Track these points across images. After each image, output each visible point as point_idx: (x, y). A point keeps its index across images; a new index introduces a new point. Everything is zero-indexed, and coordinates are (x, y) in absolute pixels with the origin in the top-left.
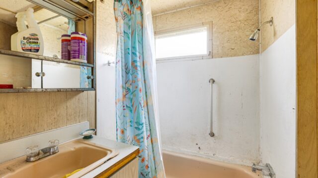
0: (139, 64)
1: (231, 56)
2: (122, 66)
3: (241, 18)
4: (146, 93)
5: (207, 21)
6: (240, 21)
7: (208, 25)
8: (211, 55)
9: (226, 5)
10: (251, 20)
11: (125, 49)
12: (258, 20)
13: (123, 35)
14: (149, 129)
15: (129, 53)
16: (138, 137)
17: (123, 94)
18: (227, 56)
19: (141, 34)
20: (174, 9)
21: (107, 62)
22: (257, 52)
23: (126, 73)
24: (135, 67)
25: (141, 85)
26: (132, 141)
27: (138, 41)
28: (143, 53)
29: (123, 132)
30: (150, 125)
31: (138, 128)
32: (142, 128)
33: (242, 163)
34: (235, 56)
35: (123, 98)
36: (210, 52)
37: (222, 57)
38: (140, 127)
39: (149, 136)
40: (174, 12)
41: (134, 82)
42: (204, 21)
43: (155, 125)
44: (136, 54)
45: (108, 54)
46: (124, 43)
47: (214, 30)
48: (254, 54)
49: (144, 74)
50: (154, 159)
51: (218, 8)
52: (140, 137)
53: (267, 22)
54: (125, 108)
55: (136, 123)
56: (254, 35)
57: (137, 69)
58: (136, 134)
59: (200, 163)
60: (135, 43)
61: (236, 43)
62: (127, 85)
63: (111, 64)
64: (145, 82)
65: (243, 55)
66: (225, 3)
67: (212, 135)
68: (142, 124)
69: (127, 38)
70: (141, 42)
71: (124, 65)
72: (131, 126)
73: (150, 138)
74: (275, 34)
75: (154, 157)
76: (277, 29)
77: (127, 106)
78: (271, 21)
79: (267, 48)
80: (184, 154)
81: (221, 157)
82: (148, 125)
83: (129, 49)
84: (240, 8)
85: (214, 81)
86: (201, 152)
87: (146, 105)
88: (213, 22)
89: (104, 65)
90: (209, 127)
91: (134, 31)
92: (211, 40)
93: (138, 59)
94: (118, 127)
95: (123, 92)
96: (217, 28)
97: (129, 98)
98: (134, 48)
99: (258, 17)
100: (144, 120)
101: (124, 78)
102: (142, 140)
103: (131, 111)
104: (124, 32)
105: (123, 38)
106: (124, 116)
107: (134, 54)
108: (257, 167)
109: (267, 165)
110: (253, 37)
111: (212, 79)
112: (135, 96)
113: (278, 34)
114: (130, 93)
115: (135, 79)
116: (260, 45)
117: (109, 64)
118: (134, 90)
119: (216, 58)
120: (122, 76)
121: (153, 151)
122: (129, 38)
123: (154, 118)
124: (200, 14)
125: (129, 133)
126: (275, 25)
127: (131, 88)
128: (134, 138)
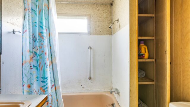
0: (45, 35)
1: (100, 35)
2: (29, 35)
3: (104, 16)
4: (51, 55)
5: (87, 14)
6: (103, 17)
7: (88, 16)
8: (90, 33)
9: (97, 7)
10: (108, 18)
11: (32, 23)
12: (111, 18)
13: (31, 11)
14: (53, 81)
15: (36, 26)
16: (44, 88)
17: (30, 57)
18: (98, 34)
19: (47, 14)
20: (68, 2)
21: (12, 31)
22: (111, 34)
23: (34, 41)
24: (42, 37)
25: (47, 50)
26: (38, 92)
27: (45, 18)
28: (49, 27)
29: (29, 86)
30: (54, 77)
31: (43, 82)
32: (47, 81)
33: (105, 91)
34: (101, 35)
35: (30, 59)
36: (89, 31)
37: (95, 35)
38: (45, 80)
39: (53, 86)
40: (68, 4)
41: (40, 47)
42: (86, 13)
43: (58, 77)
44: (43, 28)
45: (13, 24)
46: (32, 17)
47: (91, 19)
48: (109, 35)
49: (50, 42)
50: (57, 101)
51: (93, 7)
52: (45, 87)
53: (116, 21)
54: (32, 67)
55: (42, 78)
56: (111, 26)
57: (43, 38)
58: (42, 86)
59: (83, 96)
60: (42, 19)
61: (102, 28)
62: (34, 50)
63: (16, 33)
64: (50, 48)
65: (105, 35)
66: (97, 6)
67: (90, 78)
68: (47, 78)
69: (34, 14)
70: (48, 19)
71: (31, 35)
72: (37, 80)
73: (54, 87)
74: (120, 27)
75: (57, 100)
76: (120, 24)
77: (34, 66)
78: (118, 20)
79: (116, 32)
80: (74, 93)
81: (94, 90)
82: (53, 78)
83: (36, 22)
84: (104, 11)
85: (91, 48)
86: (84, 89)
87: (51, 64)
88: (91, 15)
89: (9, 33)
90: (89, 74)
91: (42, 10)
92: (89, 25)
93: (44, 31)
94: (24, 83)
95: (30, 55)
96: (93, 19)
97: (36, 60)
98: (41, 22)
99: (111, 17)
100: (49, 75)
101: (32, 45)
102: (46, 89)
103: (37, 69)
104: (32, 9)
105: (30, 14)
106: (31, 74)
107: (41, 27)
108: (112, 91)
109: (116, 89)
110: (111, 27)
111: (90, 47)
112: (41, 58)
113: (121, 27)
114: (37, 56)
115: (42, 46)
116: (112, 31)
117: (14, 32)
118: (40, 54)
119: (92, 35)
120: (30, 43)
121: (56, 95)
122: (36, 14)
123: (57, 73)
124: (83, 8)
125: (36, 87)
126: (120, 22)
127: (38, 52)
128: (40, 89)
